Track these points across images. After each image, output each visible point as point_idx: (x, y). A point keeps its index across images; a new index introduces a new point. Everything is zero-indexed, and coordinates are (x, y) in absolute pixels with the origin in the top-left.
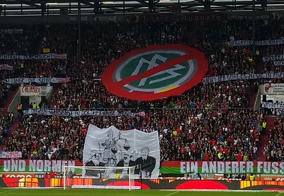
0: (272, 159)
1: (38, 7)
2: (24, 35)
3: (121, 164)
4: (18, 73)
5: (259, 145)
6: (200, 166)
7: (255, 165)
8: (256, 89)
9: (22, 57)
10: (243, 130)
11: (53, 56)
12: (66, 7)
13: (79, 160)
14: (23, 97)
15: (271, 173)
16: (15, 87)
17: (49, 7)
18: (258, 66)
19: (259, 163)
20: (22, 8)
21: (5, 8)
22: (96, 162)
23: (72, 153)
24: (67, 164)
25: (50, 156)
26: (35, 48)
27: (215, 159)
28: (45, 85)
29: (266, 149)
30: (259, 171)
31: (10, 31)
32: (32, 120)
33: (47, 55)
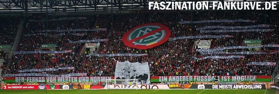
0: (201, 75)
1: (93, 7)
2: (87, 20)
3: (132, 78)
4: (84, 38)
5: (195, 68)
6: (168, 78)
7: (193, 78)
8: (193, 43)
9: (86, 30)
10: (187, 62)
11: (101, 29)
12: (106, 7)
13: (113, 76)
14: (87, 48)
15: (200, 81)
16: (83, 44)
17: (98, 7)
18: (195, 32)
19: (195, 76)
20: (86, 8)
21: (78, 8)
22: (121, 77)
23: (110, 73)
24: (108, 78)
25: (100, 75)
26: (92, 26)
27: (175, 75)
28: (97, 42)
29: (198, 70)
30: (195, 80)
31: (81, 18)
32: (91, 59)
33: (97, 29)
